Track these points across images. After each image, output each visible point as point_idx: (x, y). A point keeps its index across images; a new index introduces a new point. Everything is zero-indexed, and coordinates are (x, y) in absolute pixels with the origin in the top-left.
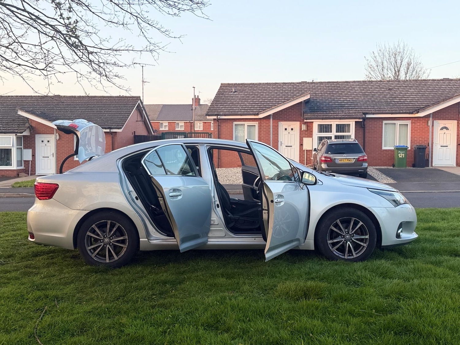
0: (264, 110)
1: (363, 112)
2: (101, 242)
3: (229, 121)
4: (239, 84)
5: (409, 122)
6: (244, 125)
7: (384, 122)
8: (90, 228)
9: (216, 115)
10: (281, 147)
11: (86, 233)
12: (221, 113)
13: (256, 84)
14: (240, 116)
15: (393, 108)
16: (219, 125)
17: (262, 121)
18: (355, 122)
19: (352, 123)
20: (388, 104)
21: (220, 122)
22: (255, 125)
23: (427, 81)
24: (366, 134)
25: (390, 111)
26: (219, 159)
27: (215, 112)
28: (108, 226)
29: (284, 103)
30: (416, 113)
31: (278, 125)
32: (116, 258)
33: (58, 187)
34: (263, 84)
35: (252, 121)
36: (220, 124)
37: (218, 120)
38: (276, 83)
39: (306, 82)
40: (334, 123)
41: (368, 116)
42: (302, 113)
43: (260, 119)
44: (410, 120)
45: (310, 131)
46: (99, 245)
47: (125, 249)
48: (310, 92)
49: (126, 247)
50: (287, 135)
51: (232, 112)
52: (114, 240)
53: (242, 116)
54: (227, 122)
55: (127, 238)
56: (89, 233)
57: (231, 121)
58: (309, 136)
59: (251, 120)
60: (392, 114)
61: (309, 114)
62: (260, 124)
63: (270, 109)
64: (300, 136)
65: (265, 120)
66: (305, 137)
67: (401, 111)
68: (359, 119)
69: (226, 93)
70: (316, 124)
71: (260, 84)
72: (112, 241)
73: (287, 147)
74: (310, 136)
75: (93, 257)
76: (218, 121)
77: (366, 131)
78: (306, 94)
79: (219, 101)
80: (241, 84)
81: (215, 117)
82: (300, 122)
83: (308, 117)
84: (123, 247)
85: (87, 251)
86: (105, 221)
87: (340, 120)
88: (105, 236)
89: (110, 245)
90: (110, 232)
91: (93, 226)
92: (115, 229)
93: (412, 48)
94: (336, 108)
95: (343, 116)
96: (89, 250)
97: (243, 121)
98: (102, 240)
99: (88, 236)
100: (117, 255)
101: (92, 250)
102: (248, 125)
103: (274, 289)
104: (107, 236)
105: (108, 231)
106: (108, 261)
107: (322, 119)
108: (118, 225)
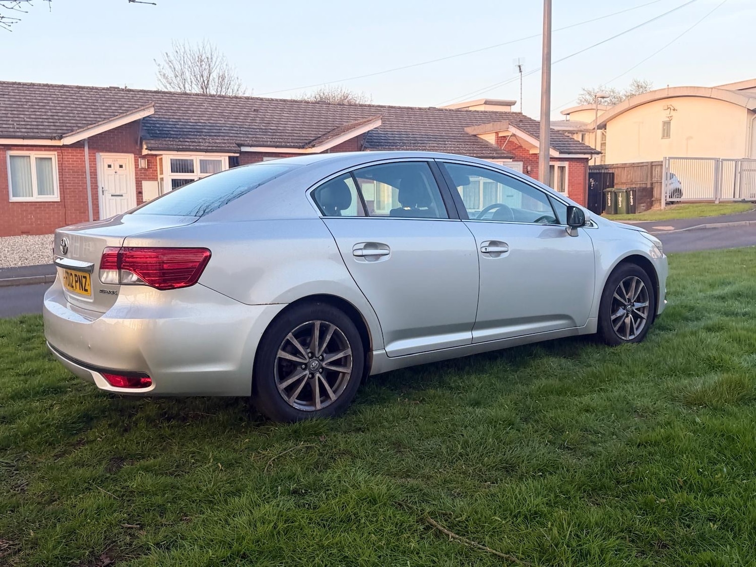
0: (71, 131)
1: (237, 142)
2: (304, 369)
6: (30, 156)
8: (284, 342)
10: (104, 196)
11: (276, 354)
14: (22, 140)
15: (275, 138)
17: (65, 150)
19: (224, 159)
20: (265, 132)
22: (51, 159)
23: (298, 102)
25: (272, 143)
28: (317, 333)
29: (108, 119)
30: (310, 148)
31: (95, 159)
32: (333, 397)
33: (210, 256)
34: (40, 85)
35: (45, 150)
38: (64, 86)
39: (119, 88)
40: (196, 158)
41: (244, 149)
42: (138, 138)
43: (64, 146)
45: (152, 170)
46: (301, 375)
47: (348, 377)
48: (153, 103)
49: (349, 371)
50: (113, 175)
51: (2, 132)
52: (329, 361)
53: (25, 140)
55: (350, 353)
56: (282, 354)
57: (2, 148)
58: (151, 178)
59: (43, 148)
60: (277, 147)
61: (152, 142)
62: (60, 155)
63: (84, 129)
64: (136, 178)
65: (70, 149)
66: (145, 179)
67: (288, 144)
68: (234, 153)
70: (167, 158)
71: (33, 85)
72: (324, 364)
73: (113, 197)
74: (154, 178)
75: (291, 404)
82: (135, 155)
83: (153, 146)
84: (344, 373)
85: (280, 392)
86: (310, 322)
87: (204, 153)
88: (310, 355)
89: (321, 373)
90: (320, 345)
91: (288, 337)
92: (328, 338)
93: (223, 54)
94: (190, 133)
95: (210, 148)
96: (282, 390)
97: (27, 150)
98: (306, 364)
99: (280, 359)
100: (334, 392)
101: (290, 389)
102: (36, 158)
103: (677, 398)
104: (313, 354)
105: (317, 343)
106: (319, 406)
107: (178, 150)
108: (333, 328)
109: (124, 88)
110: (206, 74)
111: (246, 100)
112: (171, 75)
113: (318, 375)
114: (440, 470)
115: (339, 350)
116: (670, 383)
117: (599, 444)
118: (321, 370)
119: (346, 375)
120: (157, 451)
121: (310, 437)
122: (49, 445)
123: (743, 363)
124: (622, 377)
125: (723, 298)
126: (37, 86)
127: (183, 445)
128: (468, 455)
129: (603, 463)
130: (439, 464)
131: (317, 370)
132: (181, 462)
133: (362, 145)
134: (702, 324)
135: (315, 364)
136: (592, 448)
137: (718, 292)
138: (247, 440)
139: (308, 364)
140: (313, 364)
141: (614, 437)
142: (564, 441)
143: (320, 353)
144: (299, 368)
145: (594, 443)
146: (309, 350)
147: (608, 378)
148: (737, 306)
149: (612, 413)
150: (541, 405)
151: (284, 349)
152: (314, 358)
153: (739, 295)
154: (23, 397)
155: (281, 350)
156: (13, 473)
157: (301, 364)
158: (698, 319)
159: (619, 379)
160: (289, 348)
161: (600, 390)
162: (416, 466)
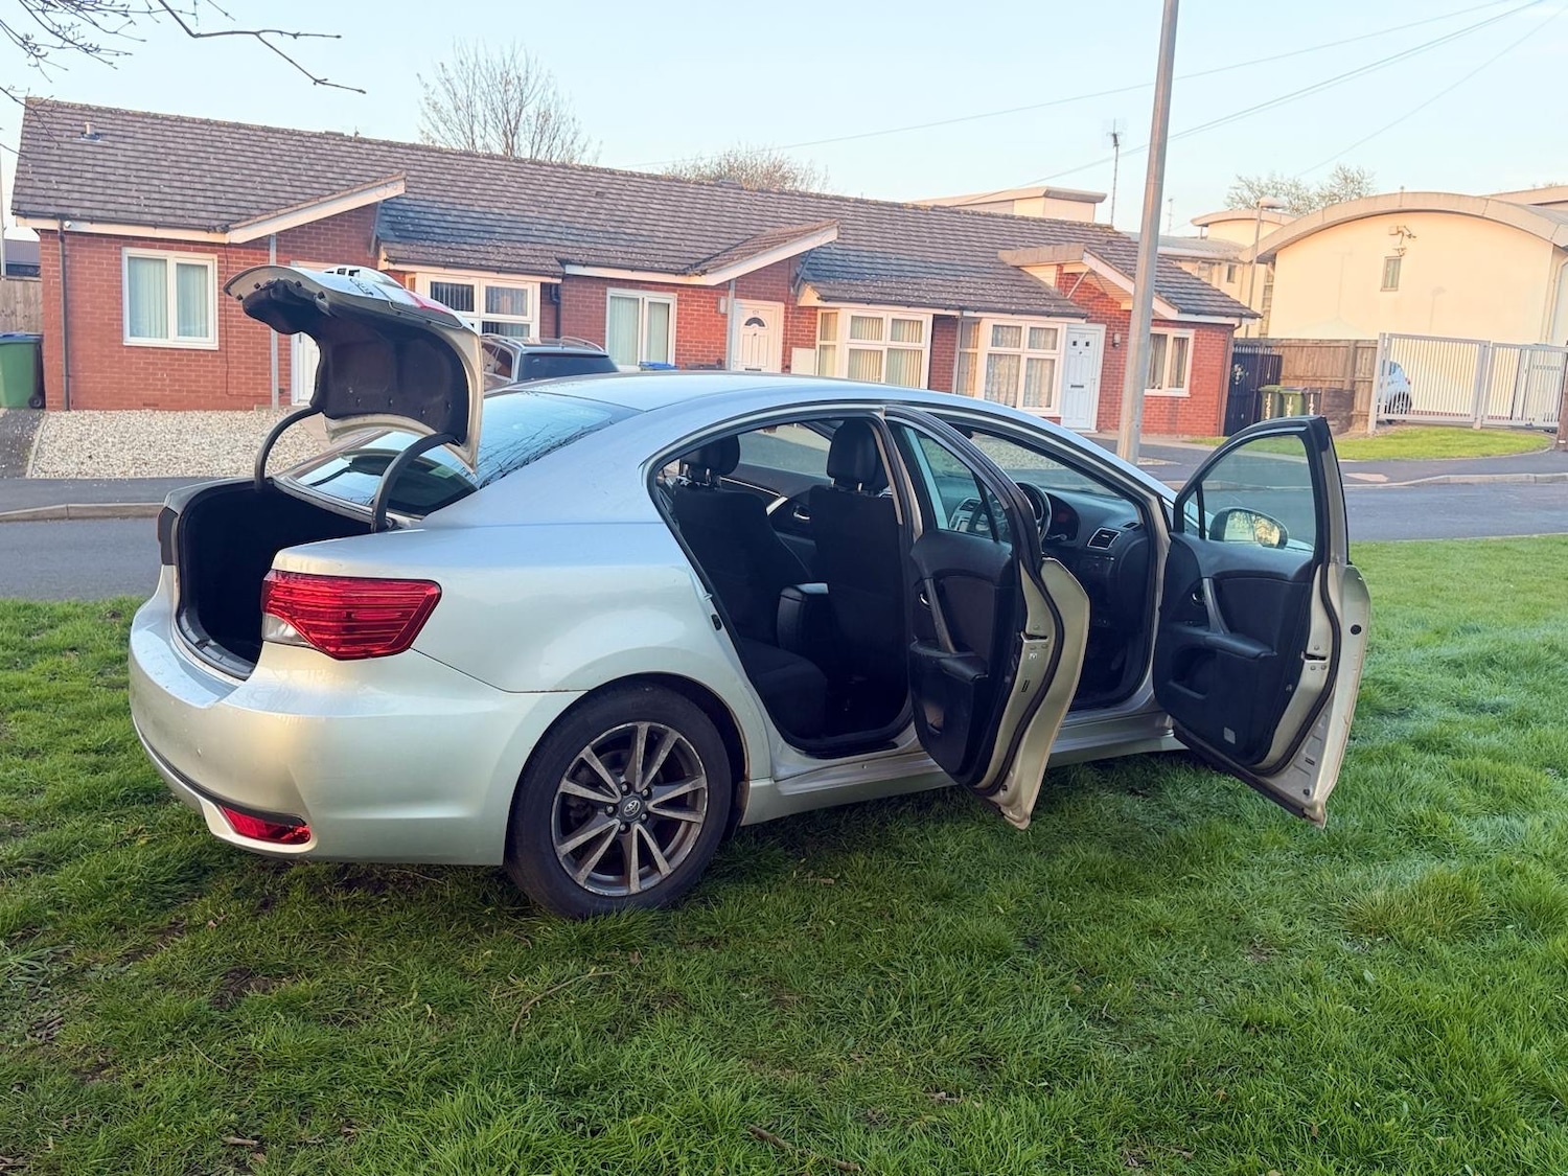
0: (246, 217)
1: (560, 256)
2: (611, 815)
3: (104, 244)
4: (99, 109)
5: (671, 298)
6: (166, 260)
7: (612, 291)
8: (574, 763)
9: (54, 217)
10: (301, 345)
11: (557, 787)
12: (77, 212)
13: (166, 118)
14: (153, 229)
16: (64, 256)
17: (229, 252)
18: (542, 283)
19: (532, 288)
20: (613, 239)
21: (69, 245)
22: (206, 267)
24: (562, 322)
25: (626, 263)
26: (68, 376)
27: (50, 205)
28: (641, 746)
29: (318, 198)
30: (696, 274)
32: (665, 868)
33: (440, 595)
34: (194, 121)
35: (195, 251)
36: (71, 250)
37: (63, 235)
38: (238, 126)
39: (343, 135)
40: (480, 282)
41: (571, 270)
42: (371, 239)
43: (230, 245)
44: (675, 291)
46: (604, 827)
47: (696, 831)
48: (404, 173)
49: (699, 818)
51: (116, 211)
52: (663, 799)
53: (157, 230)
54: (99, 247)
55: (705, 785)
56: (568, 786)
57: (115, 243)
59: (191, 247)
60: (633, 269)
61: (399, 247)
62: (223, 262)
63: (272, 215)
65: (242, 251)
67: (657, 265)
68: (552, 277)
69: (62, 136)
70: (425, 279)
71: (182, 120)
72: (650, 806)
75: (581, 883)
76: (62, 240)
77: (564, 314)
78: (391, 180)
79: (47, 164)
80: (110, 111)
81: (53, 225)
83: (399, 254)
84: (690, 824)
85: (561, 859)
86: (629, 725)
87: (495, 275)
88: (625, 787)
89: (643, 823)
90: (646, 767)
91: (582, 755)
92: (663, 756)
93: (549, 71)
94: (471, 234)
95: (507, 265)
96: (566, 856)
97: (160, 248)
98: (615, 806)
99: (565, 796)
100: (668, 859)
101: (581, 854)
102: (178, 264)
103: (1336, 914)
104: (630, 786)
105: (639, 766)
106: (635, 887)
107: (446, 266)
108: (674, 735)
109: (353, 135)
110: (513, 107)
111: (583, 173)
112: (447, 104)
113: (637, 826)
114: (852, 1056)
115: (684, 777)
116: (1326, 874)
117: (1170, 1016)
118: (644, 816)
119: (694, 826)
120: (317, 961)
121: (612, 953)
122: (115, 931)
123: (1477, 834)
124: (1236, 854)
125: (1457, 666)
126: (189, 122)
127: (367, 950)
128: (910, 1025)
129: (1170, 1067)
130: (851, 1042)
131: (636, 817)
132: (359, 991)
133: (797, 275)
134: (1410, 726)
135: (632, 805)
136: (1153, 1025)
137: (1451, 650)
138: (489, 952)
139: (619, 806)
140: (630, 805)
141: (1201, 1000)
142: (1102, 1004)
143: (645, 785)
144: (601, 813)
145: (1159, 1013)
146: (623, 779)
147: (1207, 855)
148: (1485, 688)
149: (1203, 942)
150: (1069, 910)
151: (573, 778)
152: (632, 794)
153: (1491, 662)
154: (84, 808)
155: (568, 779)
156: (40, 991)
157: (605, 805)
158: (1402, 714)
159: (1229, 858)
160: (584, 773)
161: (1188, 882)
162: (807, 1042)
